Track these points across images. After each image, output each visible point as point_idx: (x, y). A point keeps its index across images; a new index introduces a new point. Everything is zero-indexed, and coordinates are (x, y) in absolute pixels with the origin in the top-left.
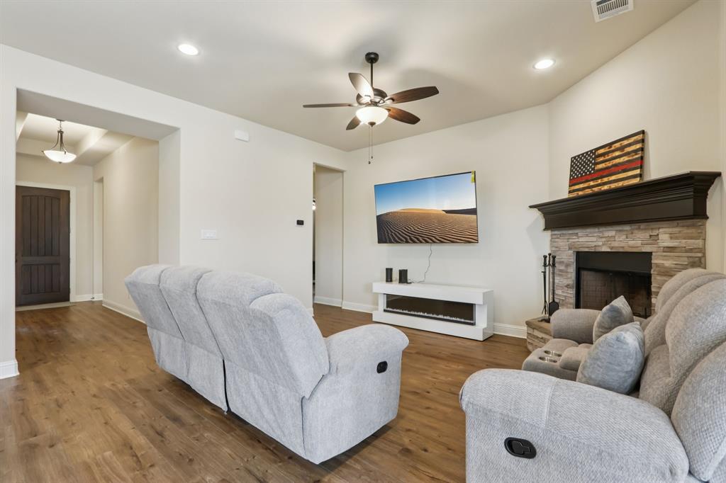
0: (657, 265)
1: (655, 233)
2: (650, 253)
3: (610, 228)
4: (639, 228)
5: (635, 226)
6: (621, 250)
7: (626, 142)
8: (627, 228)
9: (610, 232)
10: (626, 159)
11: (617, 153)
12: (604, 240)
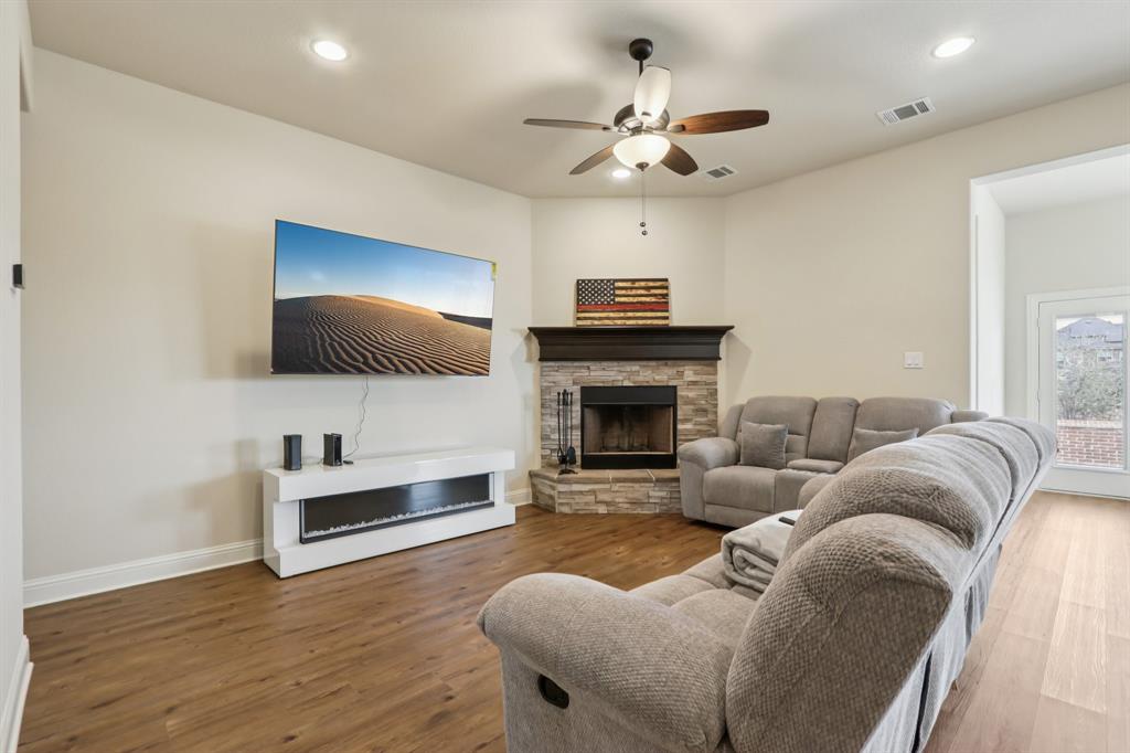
0: (682, 397)
1: (681, 369)
2: (675, 387)
3: (633, 363)
4: (666, 365)
5: (661, 362)
6: (646, 384)
7: (651, 284)
8: (653, 363)
9: (634, 367)
10: (653, 300)
11: (643, 292)
12: (625, 374)
